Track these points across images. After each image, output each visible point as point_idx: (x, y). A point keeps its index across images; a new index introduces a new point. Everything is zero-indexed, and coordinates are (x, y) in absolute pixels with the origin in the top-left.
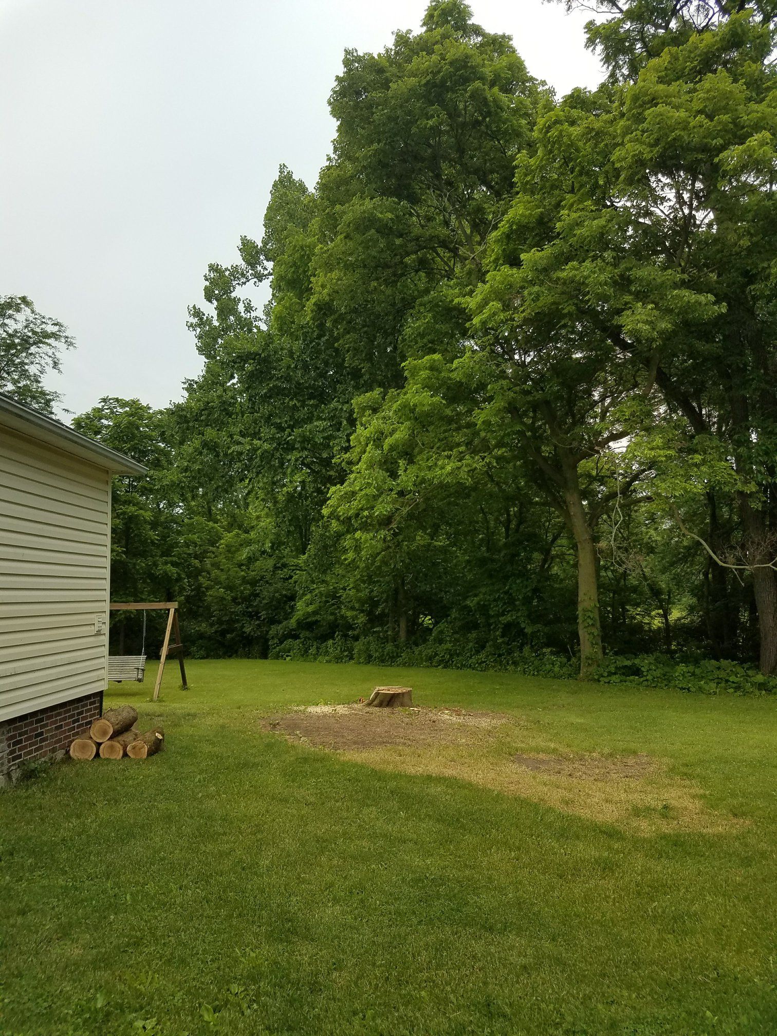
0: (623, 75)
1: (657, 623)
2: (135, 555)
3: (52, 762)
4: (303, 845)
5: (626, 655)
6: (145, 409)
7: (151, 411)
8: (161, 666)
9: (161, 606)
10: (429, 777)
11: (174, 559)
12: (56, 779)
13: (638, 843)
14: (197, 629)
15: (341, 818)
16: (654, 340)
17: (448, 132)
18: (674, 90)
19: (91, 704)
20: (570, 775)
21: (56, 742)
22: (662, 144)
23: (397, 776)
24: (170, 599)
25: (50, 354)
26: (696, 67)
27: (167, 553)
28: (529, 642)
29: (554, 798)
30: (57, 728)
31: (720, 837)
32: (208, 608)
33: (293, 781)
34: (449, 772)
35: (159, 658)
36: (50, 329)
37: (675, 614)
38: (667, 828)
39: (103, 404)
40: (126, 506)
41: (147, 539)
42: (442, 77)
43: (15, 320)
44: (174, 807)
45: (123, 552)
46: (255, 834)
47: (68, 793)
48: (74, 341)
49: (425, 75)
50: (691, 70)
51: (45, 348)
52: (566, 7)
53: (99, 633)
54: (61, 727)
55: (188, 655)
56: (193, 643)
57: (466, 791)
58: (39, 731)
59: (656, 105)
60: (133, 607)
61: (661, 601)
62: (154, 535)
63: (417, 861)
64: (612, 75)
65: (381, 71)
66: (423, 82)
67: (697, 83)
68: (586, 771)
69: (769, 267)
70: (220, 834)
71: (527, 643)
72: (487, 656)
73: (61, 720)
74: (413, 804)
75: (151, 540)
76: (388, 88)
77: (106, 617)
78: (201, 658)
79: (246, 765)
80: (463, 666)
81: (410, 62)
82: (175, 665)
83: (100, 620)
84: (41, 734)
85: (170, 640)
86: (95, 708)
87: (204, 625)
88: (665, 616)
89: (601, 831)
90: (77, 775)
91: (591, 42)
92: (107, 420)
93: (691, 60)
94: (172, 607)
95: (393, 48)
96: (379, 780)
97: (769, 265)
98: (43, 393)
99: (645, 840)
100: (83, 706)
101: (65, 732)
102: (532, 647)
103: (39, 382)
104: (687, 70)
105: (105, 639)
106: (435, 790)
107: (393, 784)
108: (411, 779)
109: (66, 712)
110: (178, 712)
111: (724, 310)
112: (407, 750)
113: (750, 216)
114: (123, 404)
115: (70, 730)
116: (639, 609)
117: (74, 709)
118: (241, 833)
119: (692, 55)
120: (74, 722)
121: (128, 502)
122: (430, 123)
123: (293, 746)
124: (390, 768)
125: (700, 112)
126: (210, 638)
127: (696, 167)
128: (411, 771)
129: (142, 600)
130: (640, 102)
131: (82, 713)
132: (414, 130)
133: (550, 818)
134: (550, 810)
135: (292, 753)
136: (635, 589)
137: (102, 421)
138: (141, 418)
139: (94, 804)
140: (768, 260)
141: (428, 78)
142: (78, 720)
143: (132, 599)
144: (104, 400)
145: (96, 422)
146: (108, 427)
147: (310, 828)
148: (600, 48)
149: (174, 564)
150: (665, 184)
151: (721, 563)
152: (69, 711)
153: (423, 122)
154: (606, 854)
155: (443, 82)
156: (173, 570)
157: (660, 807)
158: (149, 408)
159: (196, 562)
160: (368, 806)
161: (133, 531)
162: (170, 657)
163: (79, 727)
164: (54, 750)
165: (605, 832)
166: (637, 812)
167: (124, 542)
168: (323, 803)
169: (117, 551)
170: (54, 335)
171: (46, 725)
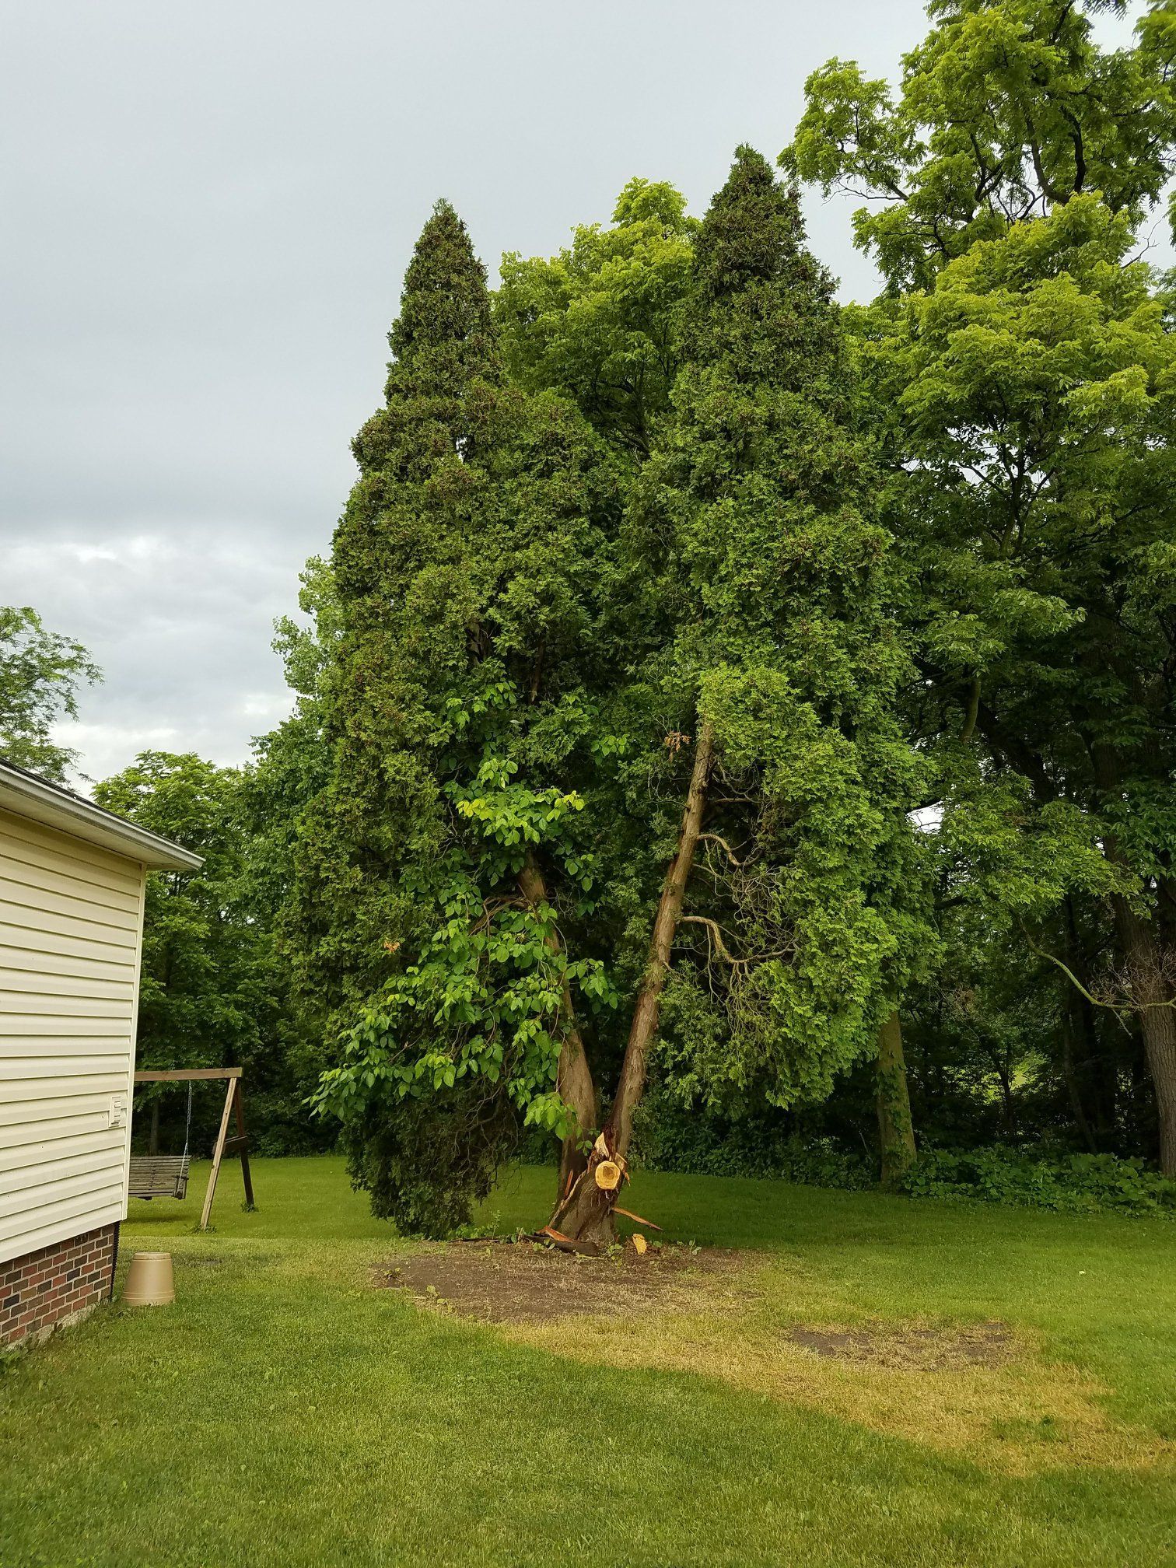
0: (907, 285)
1: (993, 1094)
2: (179, 991)
3: (31, 1347)
4: (446, 1502)
5: (952, 1149)
6: (205, 768)
7: (214, 771)
8: (214, 1171)
9: (216, 1074)
10: (652, 1373)
11: (240, 997)
12: (36, 1378)
13: (1009, 1490)
14: (271, 1108)
15: (509, 1450)
16: (976, 666)
17: (654, 367)
18: (992, 302)
19: (100, 1244)
20: (883, 1362)
21: (39, 1314)
22: (976, 379)
23: (600, 1370)
24: (230, 1061)
25: (63, 691)
26: (1022, 269)
27: (228, 987)
28: (798, 1125)
29: (863, 1407)
30: (42, 1288)
31: (1145, 1477)
32: (290, 1073)
33: (427, 1378)
34: (683, 1363)
35: (211, 1157)
36: (66, 654)
37: (1019, 1079)
38: (1055, 1459)
39: (142, 762)
40: (171, 917)
41: (197, 967)
42: (646, 290)
43: (13, 642)
44: (229, 1431)
45: (162, 989)
46: (364, 1482)
47: (53, 1405)
48: (100, 672)
49: (621, 288)
50: (1014, 274)
51: (57, 683)
52: (823, 192)
53: (115, 1127)
54: (48, 1285)
55: (256, 1150)
56: (265, 1131)
57: (716, 1398)
58: (12, 1294)
59: (965, 325)
60: (175, 1076)
61: (996, 1059)
62: (207, 961)
63: (641, 1533)
64: (892, 286)
65: (556, 282)
66: (619, 297)
67: (1026, 291)
68: (909, 1354)
69: (1145, 554)
70: (306, 1482)
71: (794, 1129)
72: (731, 1151)
73: (49, 1274)
74: (628, 1422)
75: (206, 968)
76: (566, 306)
77: (128, 1100)
78: (276, 1156)
79: (347, 1350)
80: (694, 1166)
81: (598, 270)
82: (236, 1168)
83: (118, 1104)
84: (16, 1299)
85: (229, 1127)
86: (105, 1252)
87: (281, 1102)
88: (1005, 1080)
89: (945, 1469)
90: (70, 1370)
91: (862, 240)
92: (147, 785)
93: (1014, 259)
94: (234, 1074)
95: (573, 250)
96: (570, 1378)
97: (1145, 552)
98: (51, 750)
99: (1019, 1482)
100: (85, 1250)
101: (55, 1293)
102: (802, 1135)
103: (46, 733)
104: (1008, 274)
105: (125, 1136)
106: (665, 1396)
107: (592, 1386)
108: (621, 1375)
109: (57, 1260)
110: (239, 1253)
111: (1081, 619)
112: (614, 1322)
113: (1112, 481)
114: (173, 761)
115: (63, 1290)
116: (963, 1071)
117: (71, 1255)
118: (339, 1478)
119: (1016, 252)
120: (70, 1277)
121: (173, 911)
122: (629, 356)
123: (425, 1316)
124: (586, 1357)
125: (1031, 334)
126: (290, 1123)
127: (1028, 413)
128: (621, 1359)
129: (188, 1065)
130: (942, 319)
131: (83, 1260)
132: (606, 366)
133: (858, 1445)
134: (857, 1429)
135: (425, 1327)
136: (955, 1040)
137: (139, 787)
138: (199, 782)
139: (96, 1426)
140: (1143, 544)
141: (626, 292)
142: (76, 1274)
143: (171, 1061)
144: (145, 757)
145: (128, 790)
146: (147, 796)
147: (458, 1468)
148: (875, 248)
149: (239, 1006)
150: (983, 435)
151: (1094, 1001)
152: (63, 1258)
153: (619, 355)
154: (958, 1512)
155: (647, 295)
156: (236, 1015)
157: (1038, 1420)
158: (212, 767)
159: (273, 1001)
160: (553, 1426)
161: (179, 954)
162: (228, 1154)
163: (78, 1284)
164: (34, 1327)
165: (952, 1471)
166: (1001, 1431)
167: (162, 972)
168: (477, 1422)
169: (153, 988)
170: (71, 663)
171: (24, 1284)
